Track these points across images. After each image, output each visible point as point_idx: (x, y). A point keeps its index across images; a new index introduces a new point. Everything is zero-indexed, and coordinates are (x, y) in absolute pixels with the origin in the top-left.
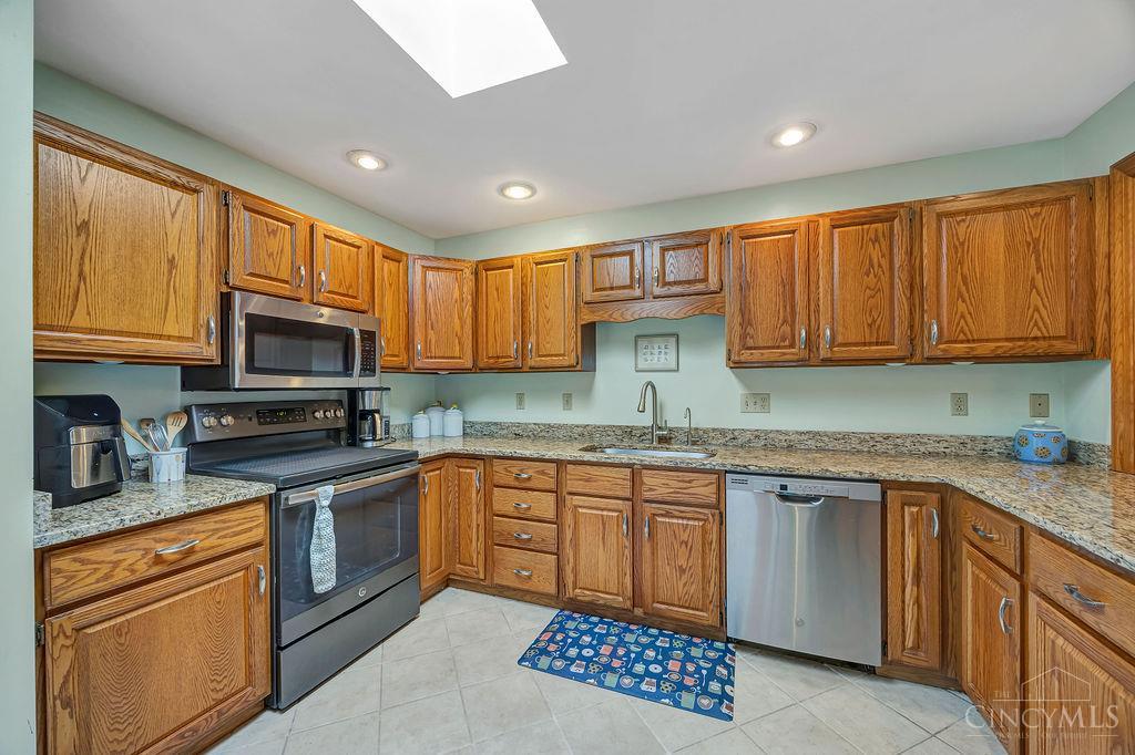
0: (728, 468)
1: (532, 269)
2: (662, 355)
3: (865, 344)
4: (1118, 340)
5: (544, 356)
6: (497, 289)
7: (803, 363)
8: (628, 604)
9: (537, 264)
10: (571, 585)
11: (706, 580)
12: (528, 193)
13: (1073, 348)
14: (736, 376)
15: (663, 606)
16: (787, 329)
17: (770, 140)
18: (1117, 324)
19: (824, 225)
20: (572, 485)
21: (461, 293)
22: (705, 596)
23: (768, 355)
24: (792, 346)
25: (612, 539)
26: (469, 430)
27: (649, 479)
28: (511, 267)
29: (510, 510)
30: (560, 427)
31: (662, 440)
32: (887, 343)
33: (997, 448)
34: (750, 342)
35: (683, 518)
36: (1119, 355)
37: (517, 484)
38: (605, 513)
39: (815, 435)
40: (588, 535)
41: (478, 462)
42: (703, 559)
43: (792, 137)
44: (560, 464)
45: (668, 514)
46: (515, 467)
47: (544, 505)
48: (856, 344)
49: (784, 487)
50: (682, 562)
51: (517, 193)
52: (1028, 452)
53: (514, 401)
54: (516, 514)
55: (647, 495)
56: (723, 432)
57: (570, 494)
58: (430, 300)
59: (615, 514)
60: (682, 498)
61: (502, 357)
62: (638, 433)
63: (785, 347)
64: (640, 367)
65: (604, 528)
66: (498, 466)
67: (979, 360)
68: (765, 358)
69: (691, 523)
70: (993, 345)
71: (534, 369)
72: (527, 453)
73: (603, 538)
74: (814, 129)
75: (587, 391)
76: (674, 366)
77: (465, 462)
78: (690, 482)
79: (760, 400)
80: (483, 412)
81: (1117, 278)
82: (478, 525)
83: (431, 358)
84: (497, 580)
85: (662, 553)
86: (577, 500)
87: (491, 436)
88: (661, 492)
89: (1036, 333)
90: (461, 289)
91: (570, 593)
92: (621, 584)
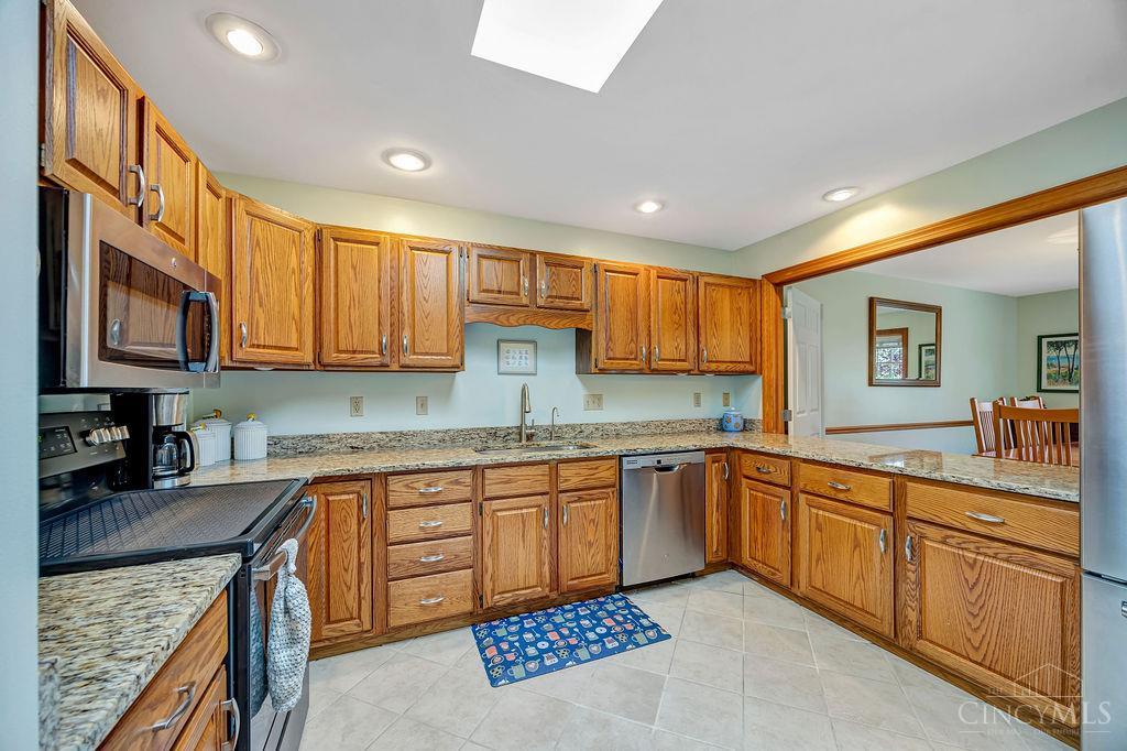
0: (625, 452)
1: (405, 253)
2: (523, 361)
3: (673, 360)
4: (765, 365)
5: (421, 354)
6: (354, 268)
7: (641, 372)
8: (547, 589)
9: (412, 249)
10: (489, 593)
11: (608, 548)
12: (420, 164)
13: (752, 368)
14: (581, 380)
15: (575, 582)
16: (633, 345)
17: (635, 206)
18: (765, 357)
19: (653, 274)
20: (491, 491)
21: (300, 262)
22: (608, 560)
23: (622, 364)
24: (635, 359)
25: (532, 534)
26: (279, 448)
27: (565, 471)
28: (377, 244)
29: (413, 532)
30: (414, 434)
31: (530, 437)
32: (683, 361)
33: (713, 425)
34: (611, 354)
35: (590, 500)
36: (766, 372)
37: (423, 501)
38: (525, 511)
39: (632, 424)
40: (508, 538)
41: (363, 483)
42: (606, 530)
43: (649, 207)
44: (476, 470)
45: (580, 499)
46: (420, 483)
47: (460, 517)
48: (669, 360)
49: (659, 462)
50: (591, 537)
51: (407, 164)
52: (731, 426)
53: (347, 406)
54: (422, 536)
55: (563, 486)
56: (573, 427)
57: (486, 500)
58: (258, 263)
59: (534, 510)
60: (592, 483)
61: (362, 352)
62: (503, 433)
63: (632, 359)
64: (501, 370)
65: (524, 526)
66: (395, 485)
67: (718, 373)
68: (620, 367)
69: (597, 502)
70: (725, 365)
71: (406, 369)
72: (440, 463)
73: (523, 536)
74: (663, 204)
75: (447, 393)
76: (532, 370)
77: (339, 487)
78: (596, 468)
79: (596, 400)
80: (297, 422)
81: (765, 333)
82: (360, 565)
83: (258, 346)
84: (394, 622)
85: (575, 535)
86: (496, 504)
87: (311, 452)
88: (574, 482)
89: (740, 360)
90: (299, 257)
91: (489, 602)
92: (540, 575)
